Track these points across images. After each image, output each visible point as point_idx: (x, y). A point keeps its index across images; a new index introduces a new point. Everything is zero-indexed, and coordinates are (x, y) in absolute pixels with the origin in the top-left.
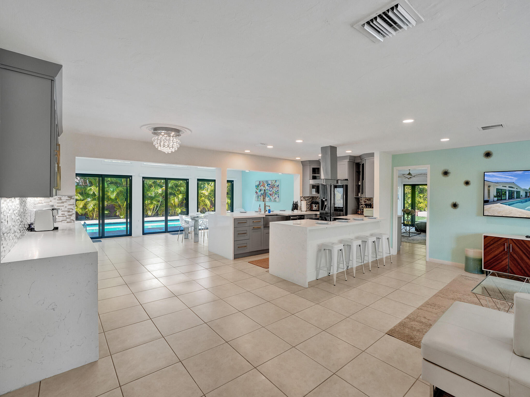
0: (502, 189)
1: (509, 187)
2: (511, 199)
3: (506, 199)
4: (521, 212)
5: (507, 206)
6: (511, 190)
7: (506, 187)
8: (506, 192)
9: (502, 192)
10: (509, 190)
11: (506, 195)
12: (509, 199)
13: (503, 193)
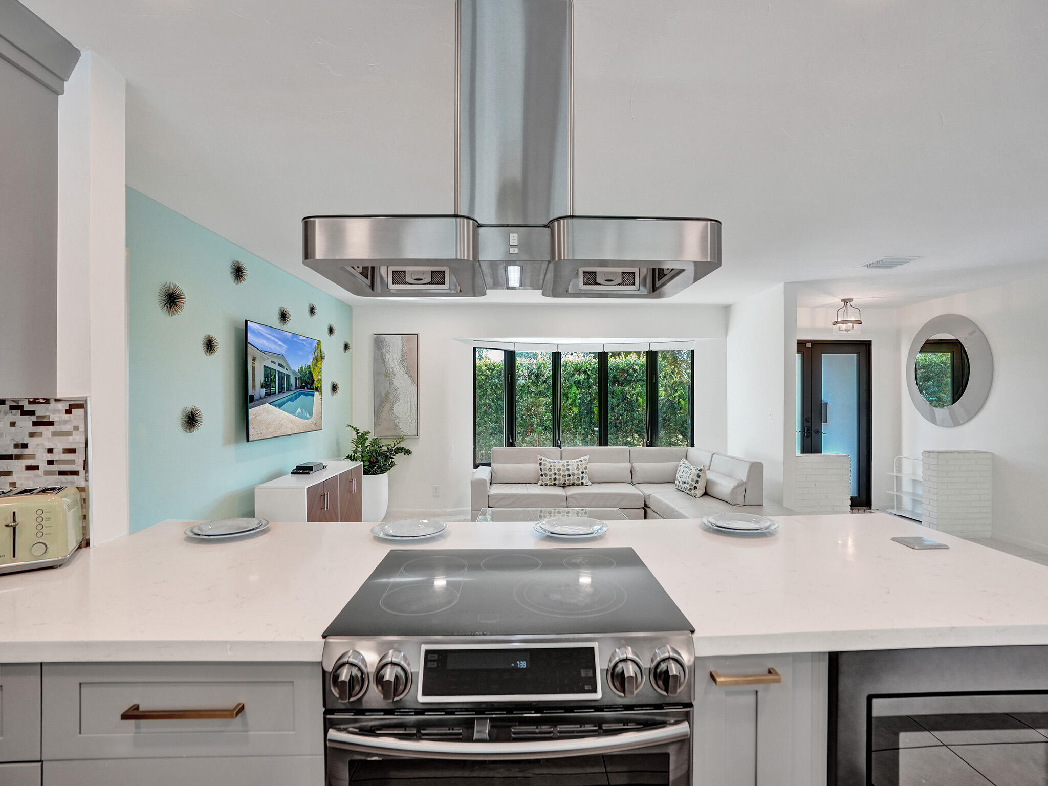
0: (270, 368)
1: (280, 365)
2: (282, 392)
3: (275, 393)
4: (292, 421)
5: (277, 409)
6: (281, 373)
7: (274, 363)
8: (275, 376)
9: (271, 375)
10: (279, 372)
11: (275, 383)
12: (279, 392)
13: (272, 377)
